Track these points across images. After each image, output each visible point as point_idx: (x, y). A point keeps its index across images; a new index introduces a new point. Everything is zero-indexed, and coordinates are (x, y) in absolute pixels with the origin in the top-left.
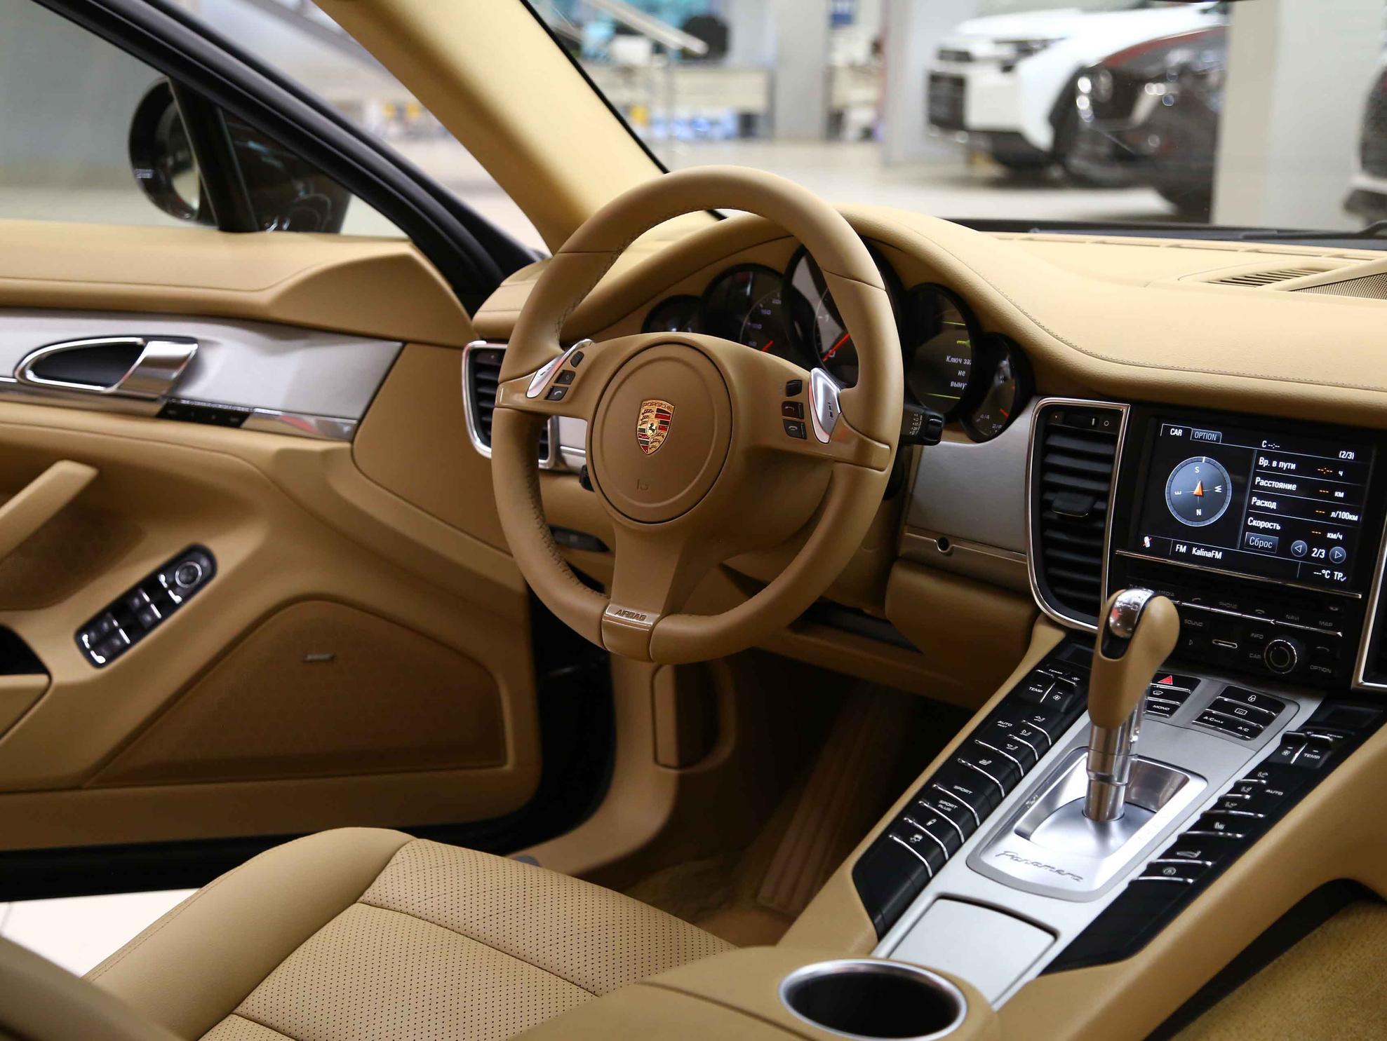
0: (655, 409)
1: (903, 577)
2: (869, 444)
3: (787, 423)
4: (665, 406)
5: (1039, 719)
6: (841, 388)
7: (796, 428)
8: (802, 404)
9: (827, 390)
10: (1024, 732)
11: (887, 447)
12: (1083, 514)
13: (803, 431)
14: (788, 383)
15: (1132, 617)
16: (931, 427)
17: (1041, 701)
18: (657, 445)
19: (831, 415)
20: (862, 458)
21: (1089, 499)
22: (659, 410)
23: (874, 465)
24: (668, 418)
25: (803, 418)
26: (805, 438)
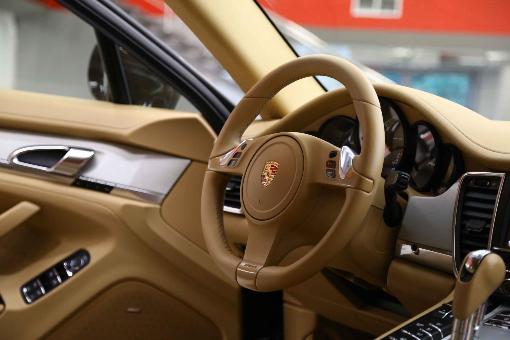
0: (270, 165)
1: (395, 266)
2: (364, 179)
3: (328, 170)
4: (276, 164)
5: (439, 324)
6: (355, 154)
7: (331, 173)
8: (335, 161)
9: (347, 154)
10: (428, 329)
11: (372, 181)
12: (479, 229)
13: (334, 174)
14: (331, 152)
15: (477, 262)
16: (402, 179)
17: (443, 317)
18: (269, 182)
19: (348, 166)
20: (359, 186)
21: (483, 223)
22: (272, 166)
23: (364, 189)
24: (275, 169)
25: (335, 168)
26: (335, 177)
